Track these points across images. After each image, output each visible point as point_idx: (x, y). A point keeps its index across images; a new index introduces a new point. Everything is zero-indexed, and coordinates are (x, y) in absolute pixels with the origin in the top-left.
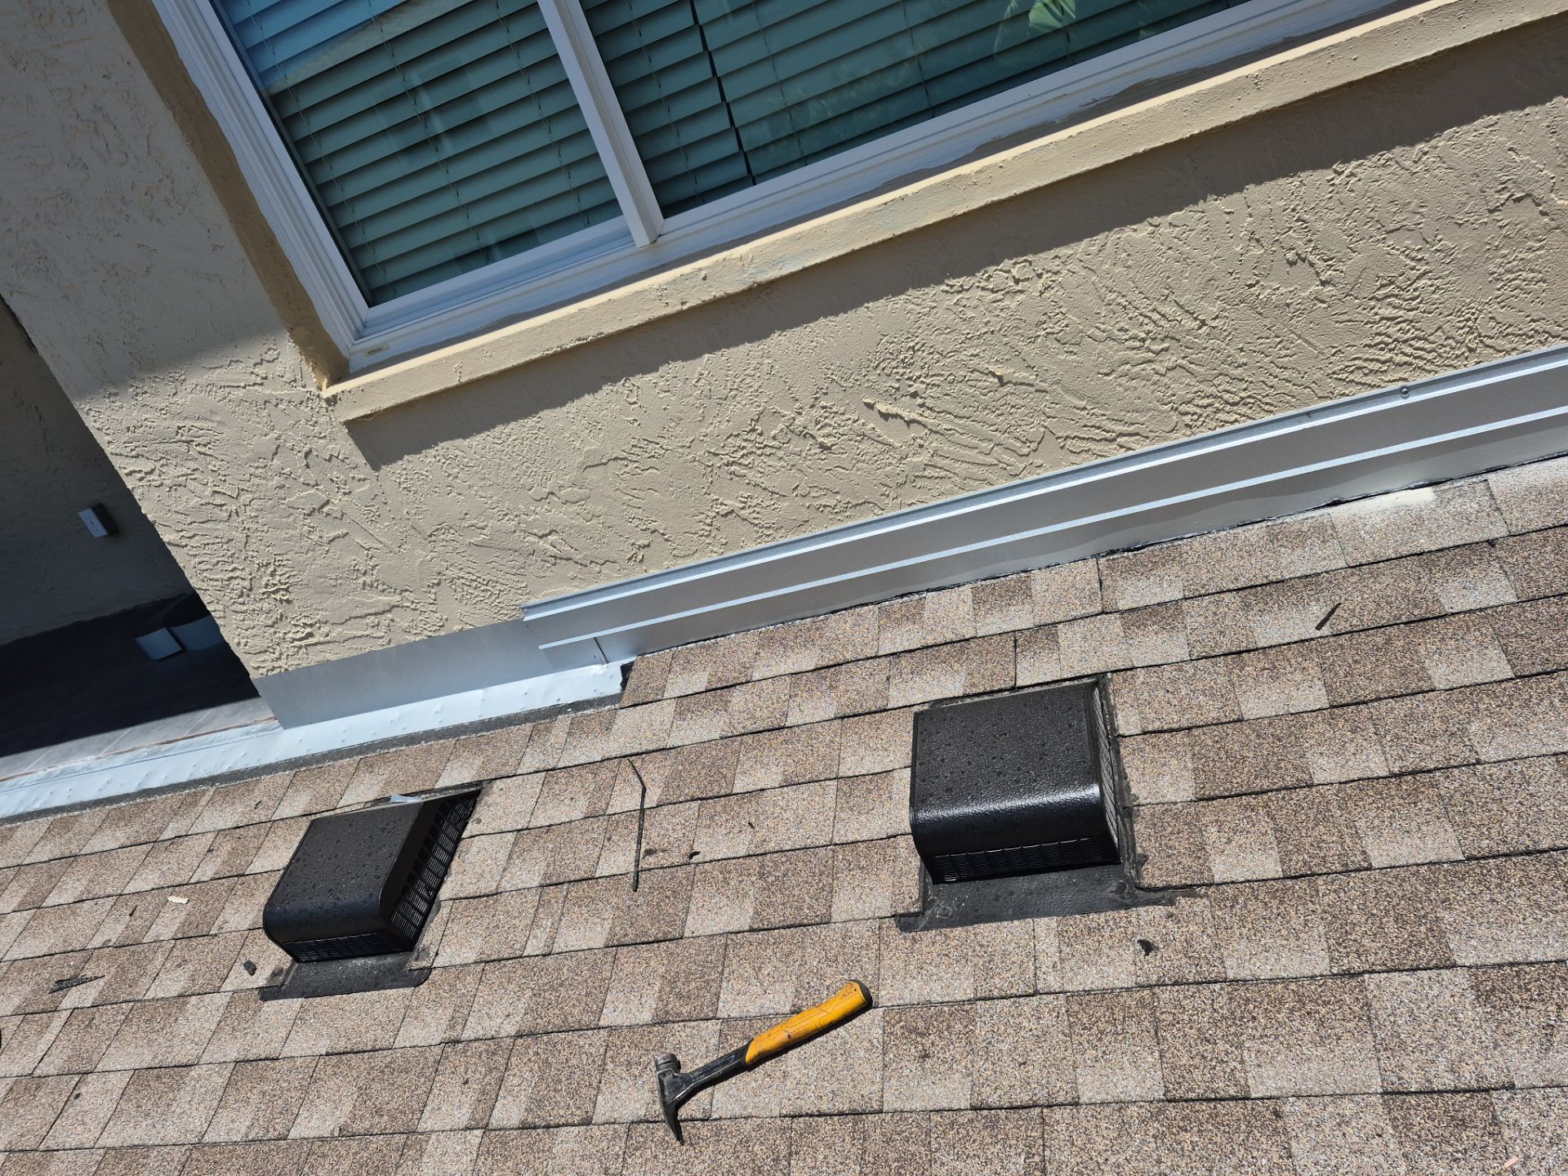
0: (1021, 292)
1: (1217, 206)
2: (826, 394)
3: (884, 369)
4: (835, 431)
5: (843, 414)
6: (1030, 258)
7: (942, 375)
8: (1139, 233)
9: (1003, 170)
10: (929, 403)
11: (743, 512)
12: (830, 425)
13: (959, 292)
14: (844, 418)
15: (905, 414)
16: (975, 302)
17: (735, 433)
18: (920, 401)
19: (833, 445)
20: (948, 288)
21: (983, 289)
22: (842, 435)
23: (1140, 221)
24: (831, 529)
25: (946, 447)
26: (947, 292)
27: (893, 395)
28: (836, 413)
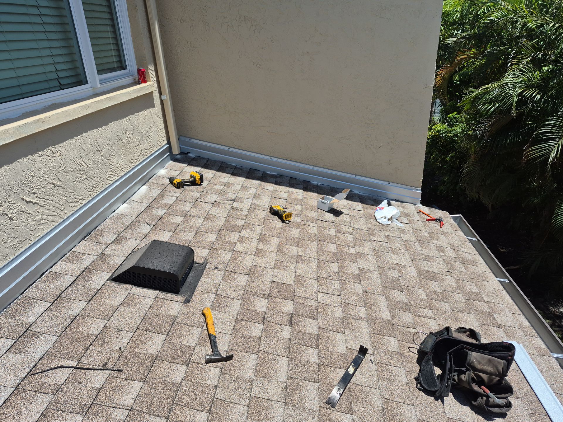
0: (55, 156)
1: (85, 135)
2: (9, 196)
3: (25, 184)
4: (14, 211)
5: (15, 204)
6: (55, 146)
7: (41, 185)
8: (73, 141)
9: (49, 119)
10: (39, 195)
12: (12, 209)
13: (41, 156)
14: (16, 205)
15: (33, 201)
16: (45, 160)
18: (36, 195)
19: (14, 217)
20: (38, 155)
21: (46, 155)
22: (16, 212)
23: (73, 138)
24: (16, 255)
25: (45, 211)
26: (38, 156)
27: (28, 194)
28: (13, 203)
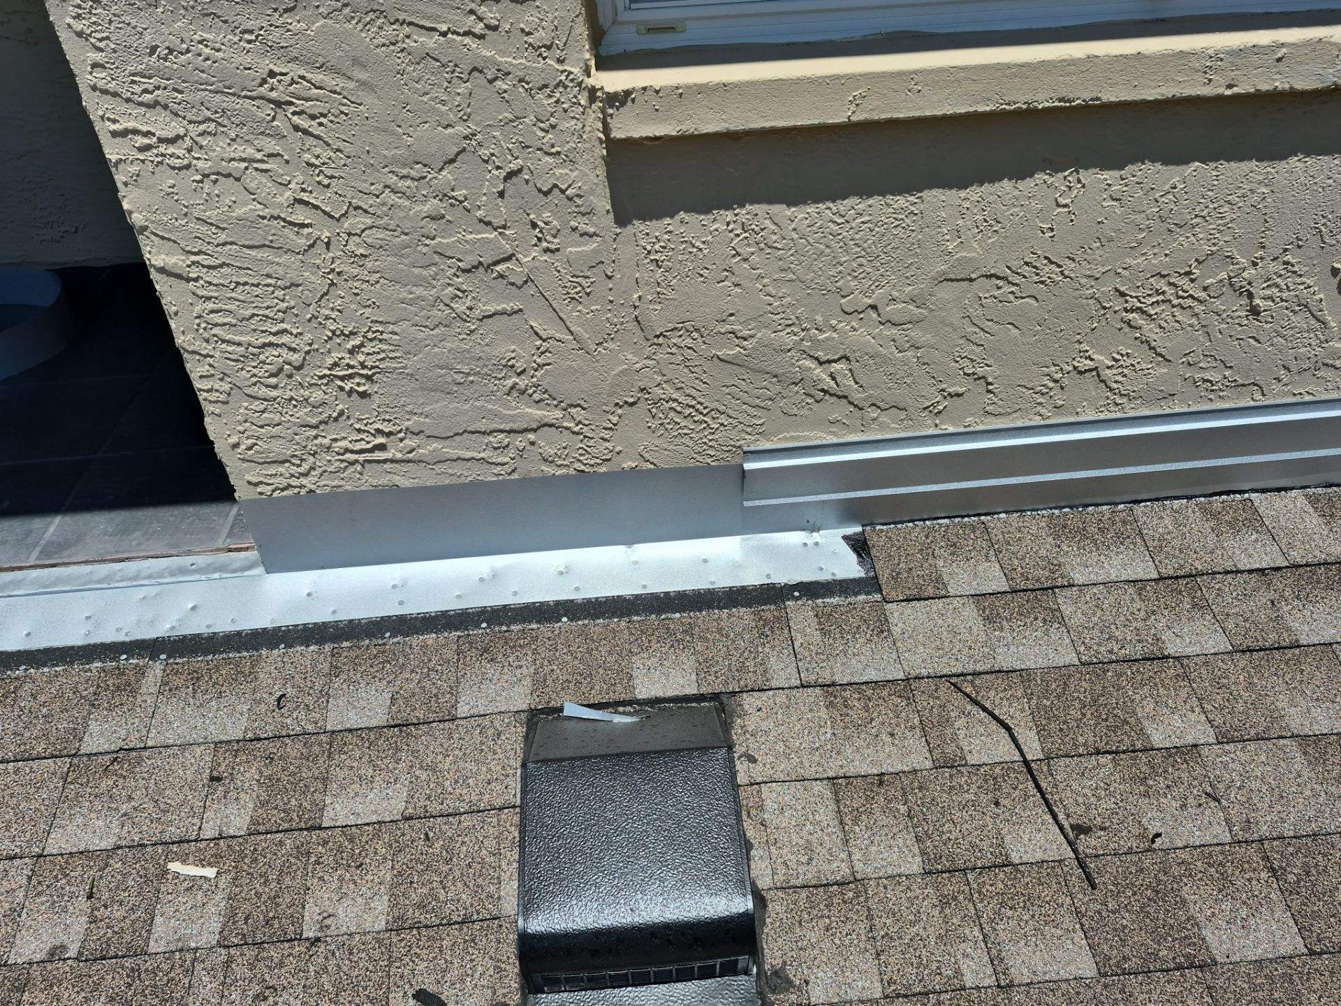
2: (1299, 247)
4: (1278, 294)
5: (1301, 276)
11: (1108, 371)
12: (1277, 286)
17: (1164, 273)
19: (1264, 311)
22: (1282, 300)
28: (1295, 272)
